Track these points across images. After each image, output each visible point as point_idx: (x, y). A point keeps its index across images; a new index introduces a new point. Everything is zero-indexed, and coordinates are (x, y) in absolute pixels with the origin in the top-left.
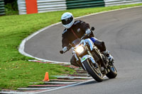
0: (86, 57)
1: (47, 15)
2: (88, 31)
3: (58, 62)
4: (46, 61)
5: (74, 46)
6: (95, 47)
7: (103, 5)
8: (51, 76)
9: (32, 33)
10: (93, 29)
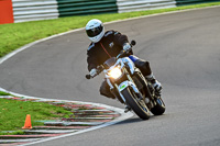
0: (125, 84)
1: (29, 25)
2: (126, 47)
3: (45, 100)
4: (26, 97)
5: (107, 68)
6: (137, 70)
7: (115, 10)
8: (35, 121)
9: (5, 54)
10: (133, 43)
